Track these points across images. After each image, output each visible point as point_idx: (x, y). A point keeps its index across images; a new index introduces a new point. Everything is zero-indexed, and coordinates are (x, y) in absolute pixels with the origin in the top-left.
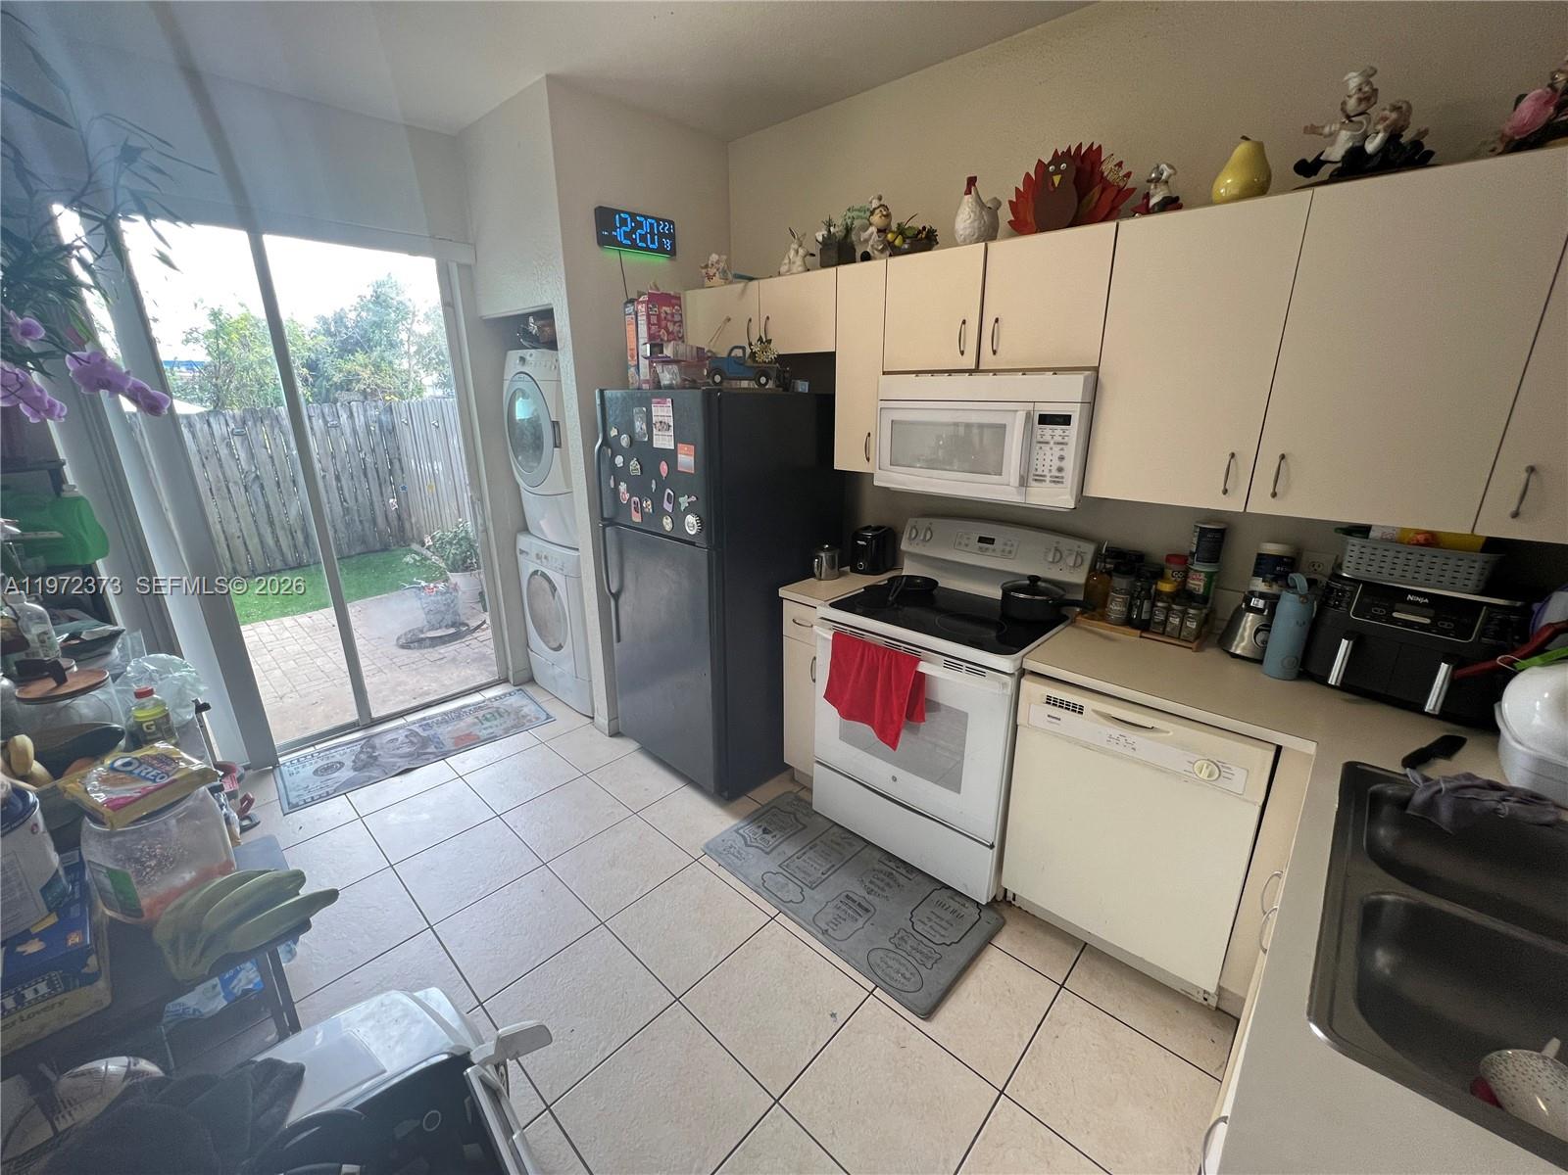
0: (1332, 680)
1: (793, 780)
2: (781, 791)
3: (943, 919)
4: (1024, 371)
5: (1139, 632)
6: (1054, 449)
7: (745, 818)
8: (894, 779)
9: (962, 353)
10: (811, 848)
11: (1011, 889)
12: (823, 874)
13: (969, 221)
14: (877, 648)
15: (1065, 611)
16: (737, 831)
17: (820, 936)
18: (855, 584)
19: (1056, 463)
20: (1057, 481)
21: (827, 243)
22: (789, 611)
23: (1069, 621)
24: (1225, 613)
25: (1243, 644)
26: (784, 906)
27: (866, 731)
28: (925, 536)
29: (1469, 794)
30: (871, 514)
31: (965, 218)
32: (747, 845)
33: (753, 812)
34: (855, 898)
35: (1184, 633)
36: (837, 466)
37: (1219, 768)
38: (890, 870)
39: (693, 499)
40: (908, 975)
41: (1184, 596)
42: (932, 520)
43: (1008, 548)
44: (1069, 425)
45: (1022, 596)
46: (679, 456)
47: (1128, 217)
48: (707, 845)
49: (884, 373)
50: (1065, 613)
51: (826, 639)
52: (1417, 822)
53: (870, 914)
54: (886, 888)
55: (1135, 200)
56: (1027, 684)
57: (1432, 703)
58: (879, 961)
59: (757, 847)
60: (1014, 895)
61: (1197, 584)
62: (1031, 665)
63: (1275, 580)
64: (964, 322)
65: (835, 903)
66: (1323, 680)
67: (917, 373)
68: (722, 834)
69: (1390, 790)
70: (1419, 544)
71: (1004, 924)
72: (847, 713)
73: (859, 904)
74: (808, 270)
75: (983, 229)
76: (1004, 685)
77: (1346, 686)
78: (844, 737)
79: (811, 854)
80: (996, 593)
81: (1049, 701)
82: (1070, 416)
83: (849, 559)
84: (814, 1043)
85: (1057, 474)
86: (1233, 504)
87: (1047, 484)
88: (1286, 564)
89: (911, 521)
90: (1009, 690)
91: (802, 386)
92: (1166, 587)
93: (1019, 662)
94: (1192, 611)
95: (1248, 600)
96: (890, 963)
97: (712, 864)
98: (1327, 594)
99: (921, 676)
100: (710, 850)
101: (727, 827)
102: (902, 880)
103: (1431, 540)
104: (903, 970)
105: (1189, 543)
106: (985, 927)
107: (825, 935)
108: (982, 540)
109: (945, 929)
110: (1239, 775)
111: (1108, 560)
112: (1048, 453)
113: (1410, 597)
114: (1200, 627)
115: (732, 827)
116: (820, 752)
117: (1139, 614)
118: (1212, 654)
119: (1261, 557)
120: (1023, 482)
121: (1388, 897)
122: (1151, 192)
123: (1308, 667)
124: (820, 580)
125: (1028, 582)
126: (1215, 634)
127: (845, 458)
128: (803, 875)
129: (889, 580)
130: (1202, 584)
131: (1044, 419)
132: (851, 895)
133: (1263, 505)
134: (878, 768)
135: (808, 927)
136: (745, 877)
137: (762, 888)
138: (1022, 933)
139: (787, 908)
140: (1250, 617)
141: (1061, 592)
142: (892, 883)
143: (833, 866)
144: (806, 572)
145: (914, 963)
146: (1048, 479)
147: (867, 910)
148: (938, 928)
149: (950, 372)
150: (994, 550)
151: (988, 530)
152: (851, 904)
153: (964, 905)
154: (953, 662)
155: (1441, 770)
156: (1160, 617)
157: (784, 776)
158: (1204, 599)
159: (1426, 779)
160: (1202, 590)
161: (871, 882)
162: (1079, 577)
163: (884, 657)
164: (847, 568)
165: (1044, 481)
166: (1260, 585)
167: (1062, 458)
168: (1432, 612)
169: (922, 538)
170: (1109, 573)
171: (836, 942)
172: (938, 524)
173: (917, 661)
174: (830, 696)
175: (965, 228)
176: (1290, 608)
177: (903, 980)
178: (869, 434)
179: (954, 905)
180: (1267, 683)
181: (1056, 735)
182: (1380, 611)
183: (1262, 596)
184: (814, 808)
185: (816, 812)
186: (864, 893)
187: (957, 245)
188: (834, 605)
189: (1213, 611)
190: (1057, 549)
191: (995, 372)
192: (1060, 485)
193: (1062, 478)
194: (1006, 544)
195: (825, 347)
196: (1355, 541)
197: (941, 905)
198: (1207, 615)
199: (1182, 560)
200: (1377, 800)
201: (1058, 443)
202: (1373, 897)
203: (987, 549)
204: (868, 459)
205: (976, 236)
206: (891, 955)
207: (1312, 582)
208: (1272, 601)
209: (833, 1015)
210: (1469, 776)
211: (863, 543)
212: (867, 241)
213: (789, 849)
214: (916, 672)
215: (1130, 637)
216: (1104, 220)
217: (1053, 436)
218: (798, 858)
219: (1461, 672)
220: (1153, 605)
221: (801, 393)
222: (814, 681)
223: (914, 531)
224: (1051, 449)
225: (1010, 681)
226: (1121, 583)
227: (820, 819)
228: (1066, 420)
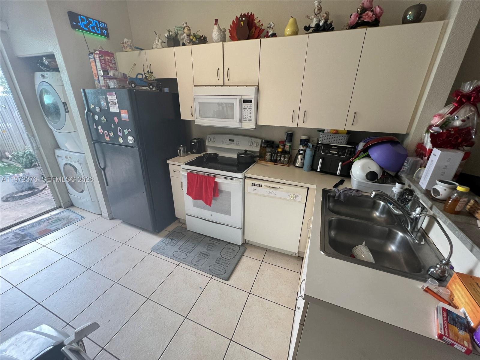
0: (318, 170)
1: (179, 222)
2: (175, 226)
3: (229, 252)
4: (238, 86)
5: (274, 163)
6: (248, 110)
7: (165, 237)
8: (211, 215)
9: (219, 79)
10: (188, 241)
11: (247, 239)
12: (193, 248)
13: (217, 34)
14: (202, 176)
15: (255, 159)
16: (162, 242)
17: (194, 266)
18: (193, 157)
19: (249, 115)
20: (250, 120)
21: (169, 38)
22: (171, 168)
23: (256, 162)
24: (294, 156)
25: (299, 163)
26: (181, 261)
27: (201, 202)
28: (213, 140)
29: (346, 192)
30: (195, 134)
31: (215, 34)
32: (166, 245)
33: (167, 235)
34: (203, 253)
35: (285, 162)
36: (182, 118)
37: (295, 195)
38: (213, 242)
39: (130, 130)
40: (221, 270)
41: (284, 152)
42: (215, 135)
43: (238, 142)
44: (252, 103)
45: (243, 156)
46: (122, 114)
47: (263, 38)
48: (152, 248)
49: (194, 86)
50: (254, 160)
51: (184, 175)
52: (337, 200)
53: (208, 256)
54: (212, 247)
55: (264, 33)
56: (247, 181)
57: (338, 173)
58: (212, 269)
59: (170, 245)
60: (248, 241)
61: (287, 149)
62: (247, 175)
63: (305, 146)
64: (218, 69)
65: (197, 255)
66: (316, 170)
67: (205, 86)
68: (157, 243)
69: (332, 194)
70: (334, 133)
71: (246, 249)
72: (194, 198)
73: (205, 254)
74: (164, 48)
75: (221, 38)
76: (240, 182)
77: (321, 171)
78: (195, 205)
79: (188, 243)
80: (235, 156)
81: (253, 185)
82: (252, 100)
83: (189, 150)
84: (195, 297)
85: (250, 118)
86: (294, 125)
87: (247, 121)
88: (307, 141)
89: (208, 136)
90: (242, 183)
91: (167, 90)
92: (280, 150)
93: (244, 175)
94: (286, 156)
95: (299, 152)
96: (216, 268)
97: (155, 254)
98: (316, 148)
99: (216, 183)
100: (154, 249)
101: (159, 241)
102: (217, 244)
103: (337, 132)
104: (220, 269)
105: (284, 137)
106: (241, 251)
107: (195, 266)
108: (230, 140)
109: (230, 255)
110: (300, 196)
111: (265, 144)
112: (247, 112)
113: (333, 147)
114: (288, 160)
115: (160, 241)
116: (188, 212)
117: (274, 158)
118: (292, 167)
119: (301, 140)
120: (240, 121)
121: (333, 218)
122: (269, 31)
123: (313, 168)
124: (181, 157)
125: (244, 152)
126: (292, 162)
127: (185, 115)
128: (186, 250)
129: (203, 155)
130: (288, 148)
131: (245, 101)
132: (202, 252)
133: (301, 125)
134: (206, 213)
135: (190, 265)
136: (167, 255)
137: (173, 257)
138: (251, 250)
139: (183, 261)
140: (300, 156)
141: (253, 154)
142: (214, 246)
143: (195, 245)
144: (175, 155)
145: (223, 266)
146: (247, 120)
147: (207, 255)
148: (228, 255)
149: (216, 86)
150: (234, 143)
151: (232, 137)
152: (202, 254)
153: (235, 247)
154: (225, 177)
155: (341, 187)
156: (279, 158)
157: (176, 221)
158: (289, 152)
159: (338, 190)
160: (288, 150)
161: (208, 247)
162: (257, 149)
163: (204, 178)
164: (190, 153)
165: (246, 120)
166: (301, 147)
167: (250, 113)
168: (337, 150)
169: (212, 141)
170: (265, 147)
171: (199, 267)
172: (217, 136)
173: (214, 178)
174: (189, 193)
175: (216, 37)
176: (309, 152)
177: (220, 272)
178: (192, 107)
179: (232, 247)
180: (304, 172)
181: (255, 194)
182: (327, 151)
183: (302, 150)
184: (187, 229)
185: (188, 230)
186: (206, 250)
187: (214, 43)
188: (186, 164)
189: (291, 156)
190: (251, 142)
191: (229, 86)
192: (250, 122)
193: (251, 119)
194: (237, 141)
195: (173, 76)
196: (321, 133)
197: (229, 248)
198: (290, 157)
199: (283, 142)
200: (329, 196)
201: (250, 109)
202: (331, 219)
203: (232, 143)
204: (192, 116)
205: (219, 40)
206: (216, 266)
207: (313, 146)
208: (304, 151)
209: (200, 288)
210: (346, 188)
211: (194, 144)
212: (183, 39)
213: (181, 243)
214: (215, 182)
215: (272, 165)
216: (257, 38)
217: (248, 106)
218: (184, 245)
219: (344, 163)
220: (277, 155)
221: (166, 92)
222: (183, 189)
223: (210, 139)
224: (247, 110)
225: (242, 180)
226: (268, 150)
227: (190, 232)
228: (250, 101)
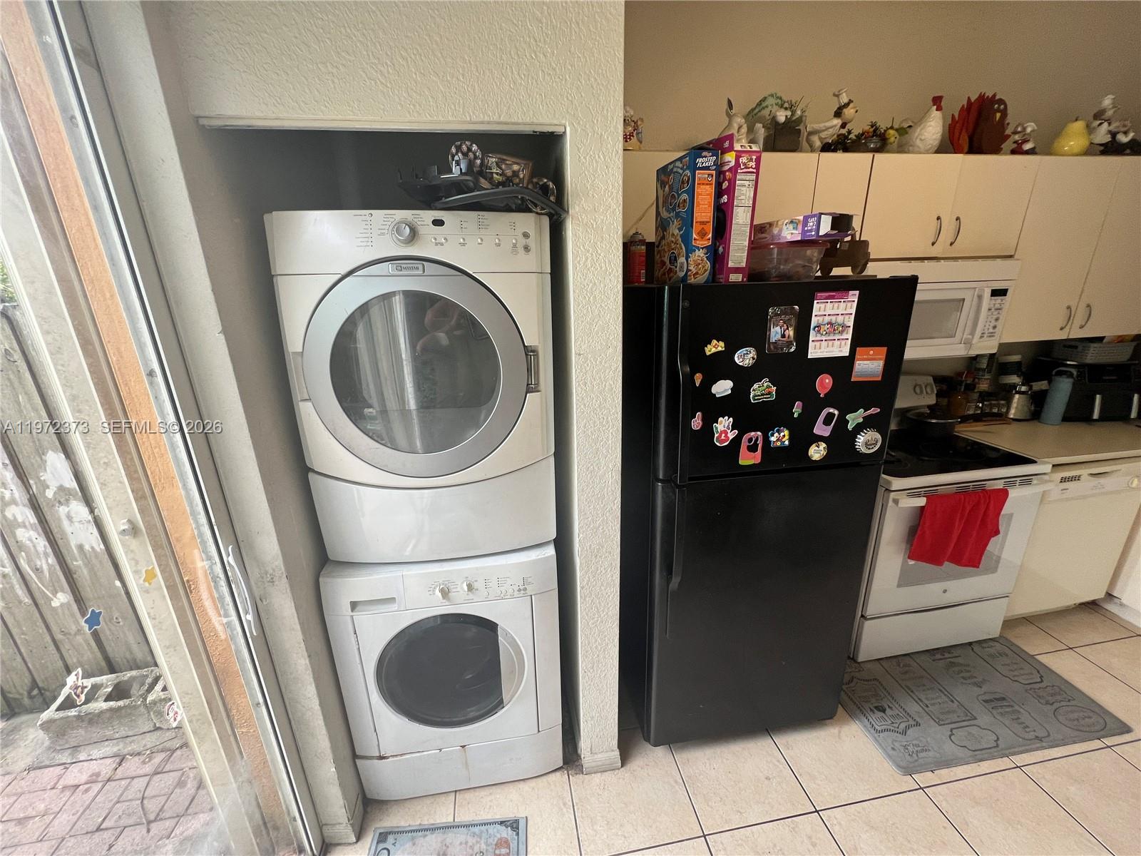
0: (1094, 418)
3: (1011, 664)
6: (994, 313)
8: (946, 592)
9: (933, 243)
10: (913, 692)
12: (951, 701)
16: (876, 731)
19: (993, 323)
20: (991, 335)
32: (903, 734)
39: (874, 411)
40: (1084, 715)
44: (1006, 296)
46: (857, 362)
48: (897, 767)
57: (1133, 415)
59: (907, 727)
62: (1050, 461)
64: (939, 218)
65: (995, 713)
66: (1088, 419)
68: (880, 746)
70: (1118, 342)
73: (997, 700)
78: (903, 583)
79: (920, 696)
81: (1063, 480)
82: (1007, 290)
85: (993, 331)
87: (985, 338)
96: (1071, 717)
100: (906, 768)
109: (1023, 669)
112: (990, 317)
115: (868, 732)
128: (955, 716)
131: (994, 292)
138: (1016, 636)
143: (939, 690)
146: (986, 335)
147: (1004, 699)
148: (1022, 672)
152: (996, 704)
154: (1010, 481)
162: (931, 400)
167: (997, 319)
179: (992, 651)
181: (1067, 499)
185: (860, 663)
193: (995, 333)
196: (1094, 345)
199: (971, 375)
201: (998, 309)
206: (1061, 712)
213: (912, 706)
217: (995, 304)
218: (926, 707)
227: (868, 666)
